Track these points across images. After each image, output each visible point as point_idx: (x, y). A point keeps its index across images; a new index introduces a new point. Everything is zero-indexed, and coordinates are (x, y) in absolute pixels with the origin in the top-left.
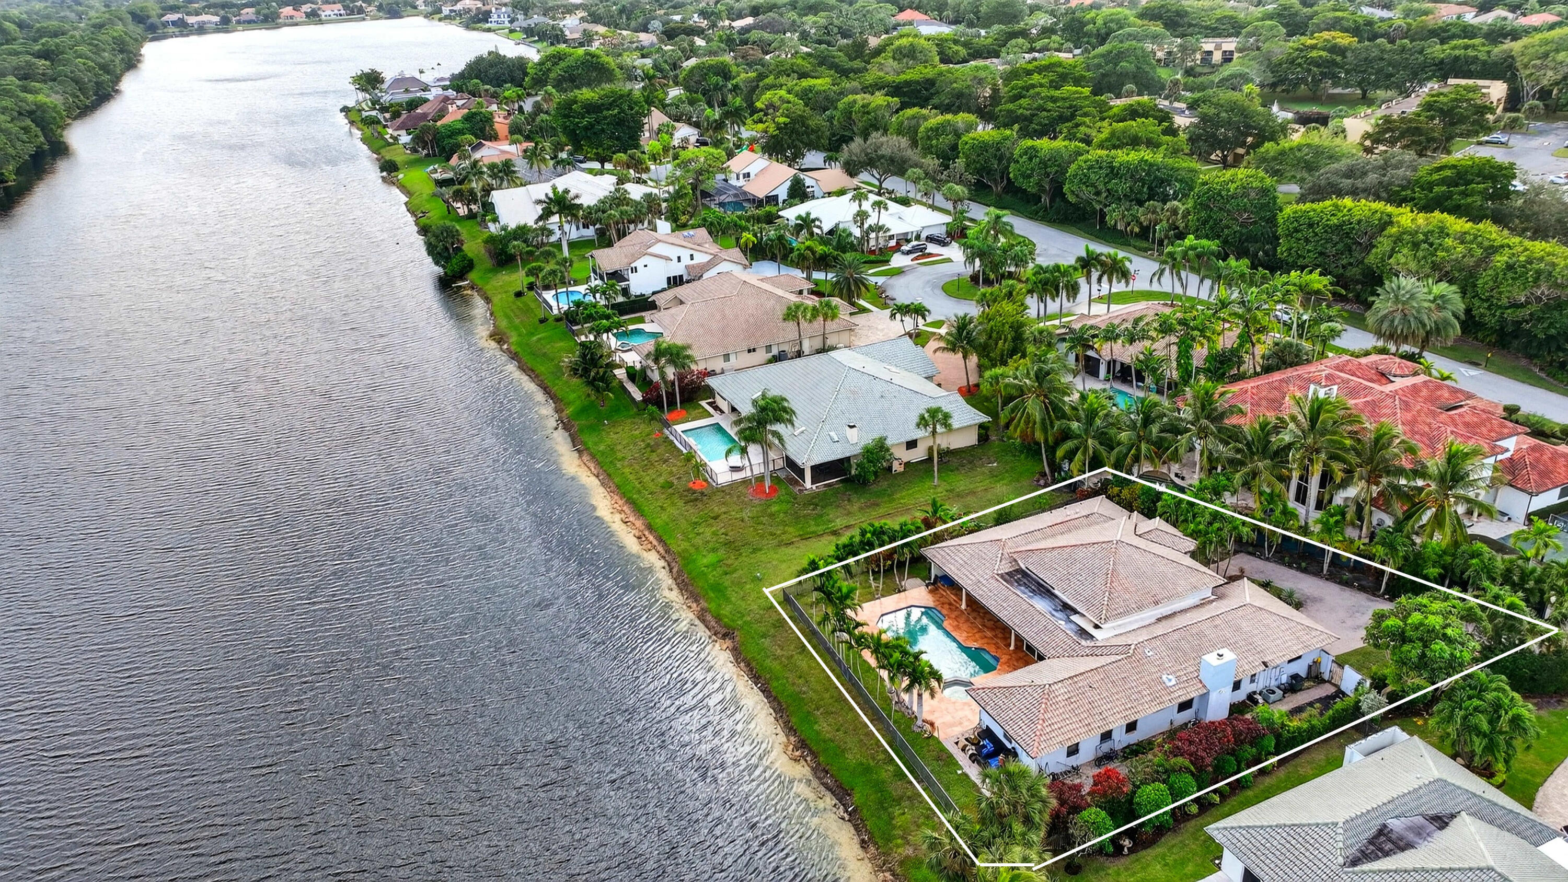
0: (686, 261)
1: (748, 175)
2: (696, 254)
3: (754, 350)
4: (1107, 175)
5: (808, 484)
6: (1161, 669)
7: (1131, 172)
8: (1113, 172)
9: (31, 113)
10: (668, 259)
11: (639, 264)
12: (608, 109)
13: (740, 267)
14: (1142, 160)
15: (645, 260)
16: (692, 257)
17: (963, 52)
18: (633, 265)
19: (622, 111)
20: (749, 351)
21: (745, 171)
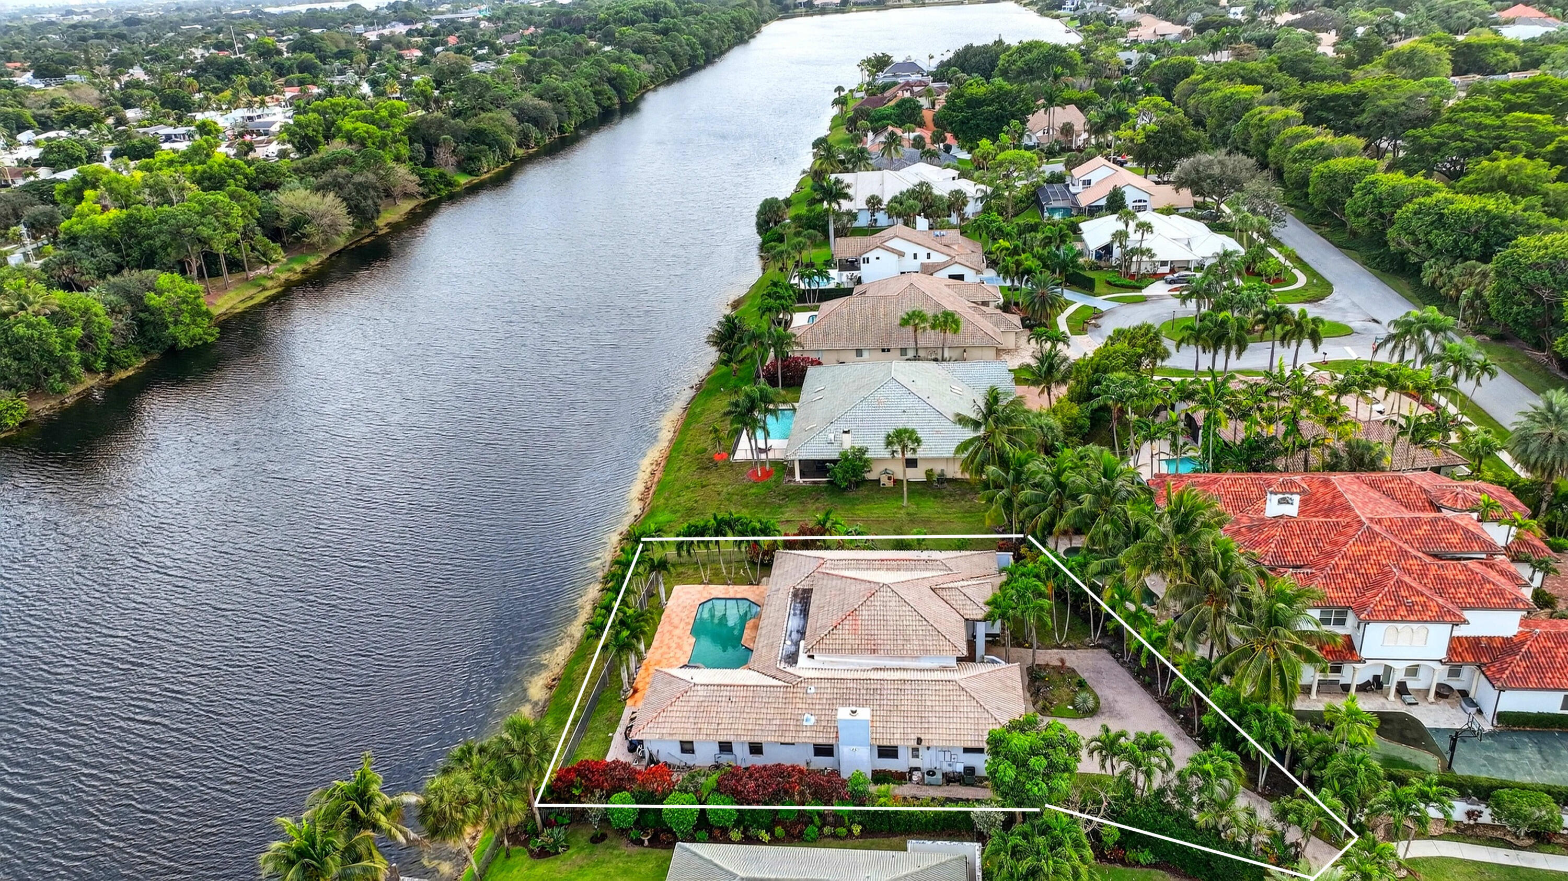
0: (922, 258)
1: (1089, 182)
2: (933, 254)
3: (889, 350)
4: (1432, 223)
5: (797, 477)
6: (811, 710)
7: (1464, 222)
8: (1440, 221)
9: (610, 81)
10: (901, 254)
11: (872, 255)
12: (989, 105)
13: (973, 272)
14: (1482, 209)
15: (878, 252)
16: (929, 256)
17: (1515, 60)
18: (865, 256)
19: (1002, 108)
20: (883, 350)
21: (1086, 178)
